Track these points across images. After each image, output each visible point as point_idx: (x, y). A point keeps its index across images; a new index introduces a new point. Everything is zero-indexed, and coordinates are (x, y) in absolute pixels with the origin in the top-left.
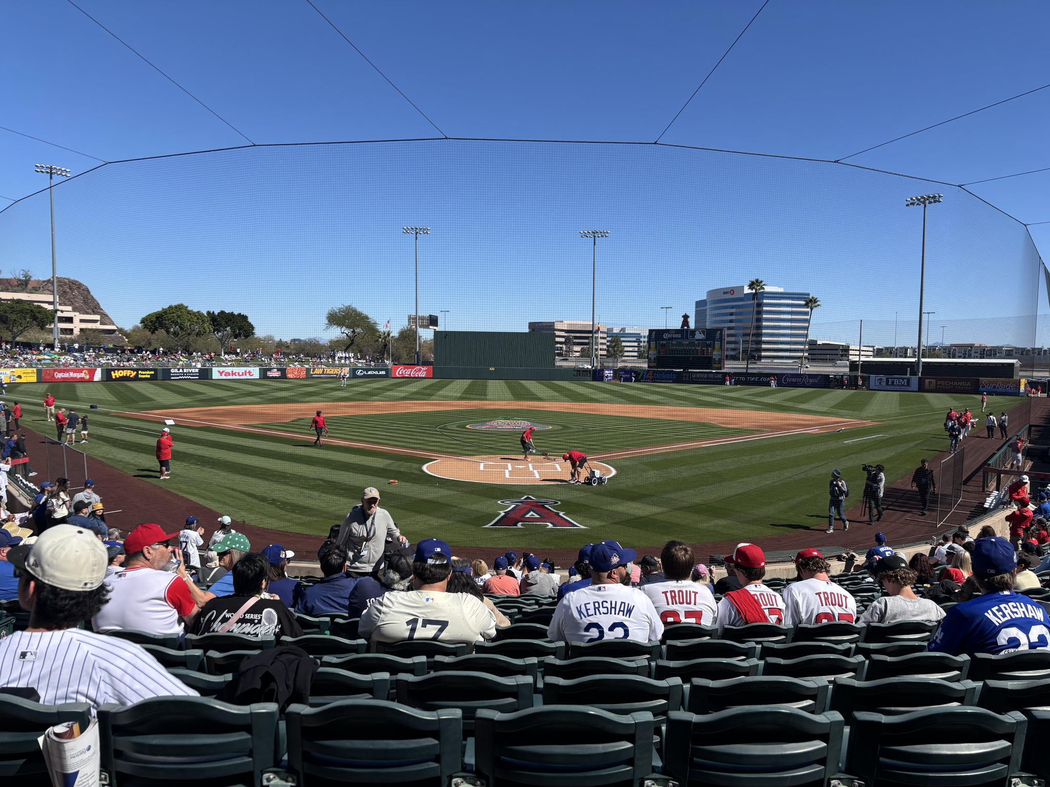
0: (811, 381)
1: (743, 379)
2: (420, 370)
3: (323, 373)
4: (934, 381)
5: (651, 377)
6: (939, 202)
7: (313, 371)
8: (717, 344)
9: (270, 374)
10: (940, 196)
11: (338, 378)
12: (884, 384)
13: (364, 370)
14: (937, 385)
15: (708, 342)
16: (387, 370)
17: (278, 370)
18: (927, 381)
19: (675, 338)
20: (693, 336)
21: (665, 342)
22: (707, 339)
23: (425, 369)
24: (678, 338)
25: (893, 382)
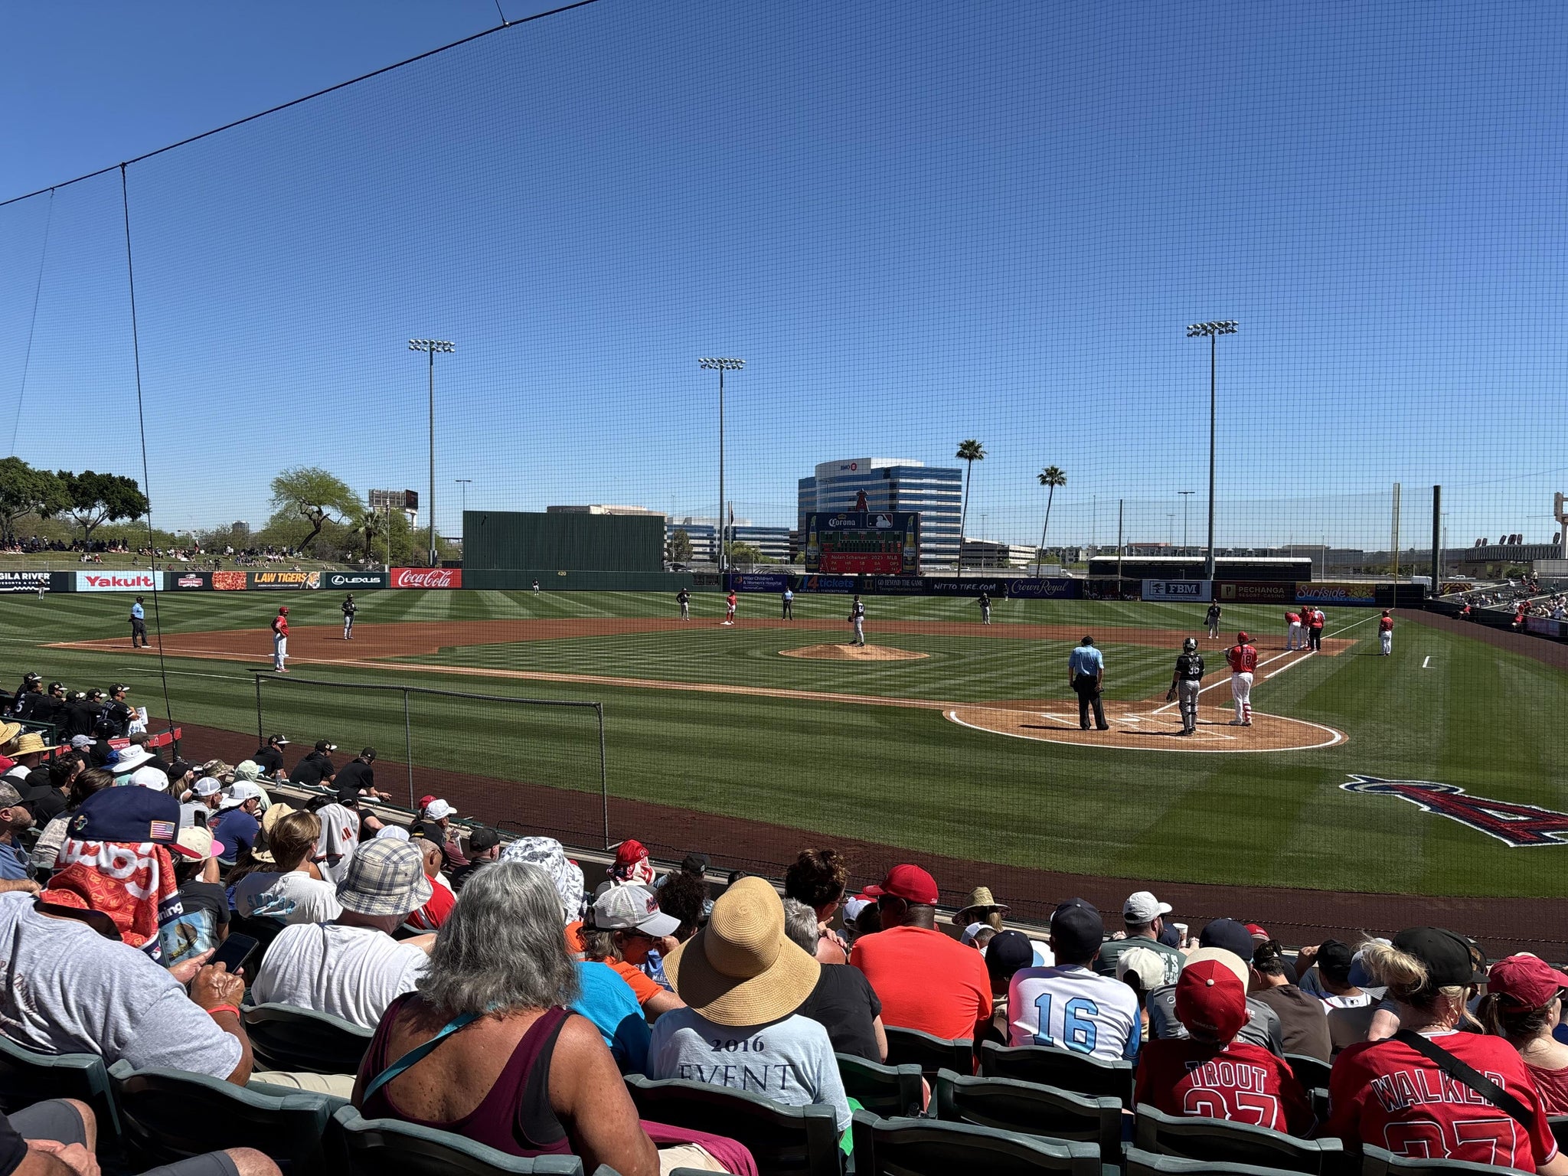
0: (1055, 588)
1: (954, 586)
2: (440, 575)
3: (276, 582)
4: (1233, 587)
5: (815, 585)
6: (1233, 331)
7: (259, 578)
8: (910, 535)
9: (183, 583)
10: (1234, 324)
11: (303, 589)
12: (1163, 592)
13: (345, 575)
14: (1237, 592)
15: (896, 533)
16: (382, 576)
17: (199, 575)
18: (1224, 587)
19: (847, 527)
20: (874, 524)
21: (831, 532)
22: (894, 528)
23: (449, 573)
24: (850, 527)
25: (1176, 590)
